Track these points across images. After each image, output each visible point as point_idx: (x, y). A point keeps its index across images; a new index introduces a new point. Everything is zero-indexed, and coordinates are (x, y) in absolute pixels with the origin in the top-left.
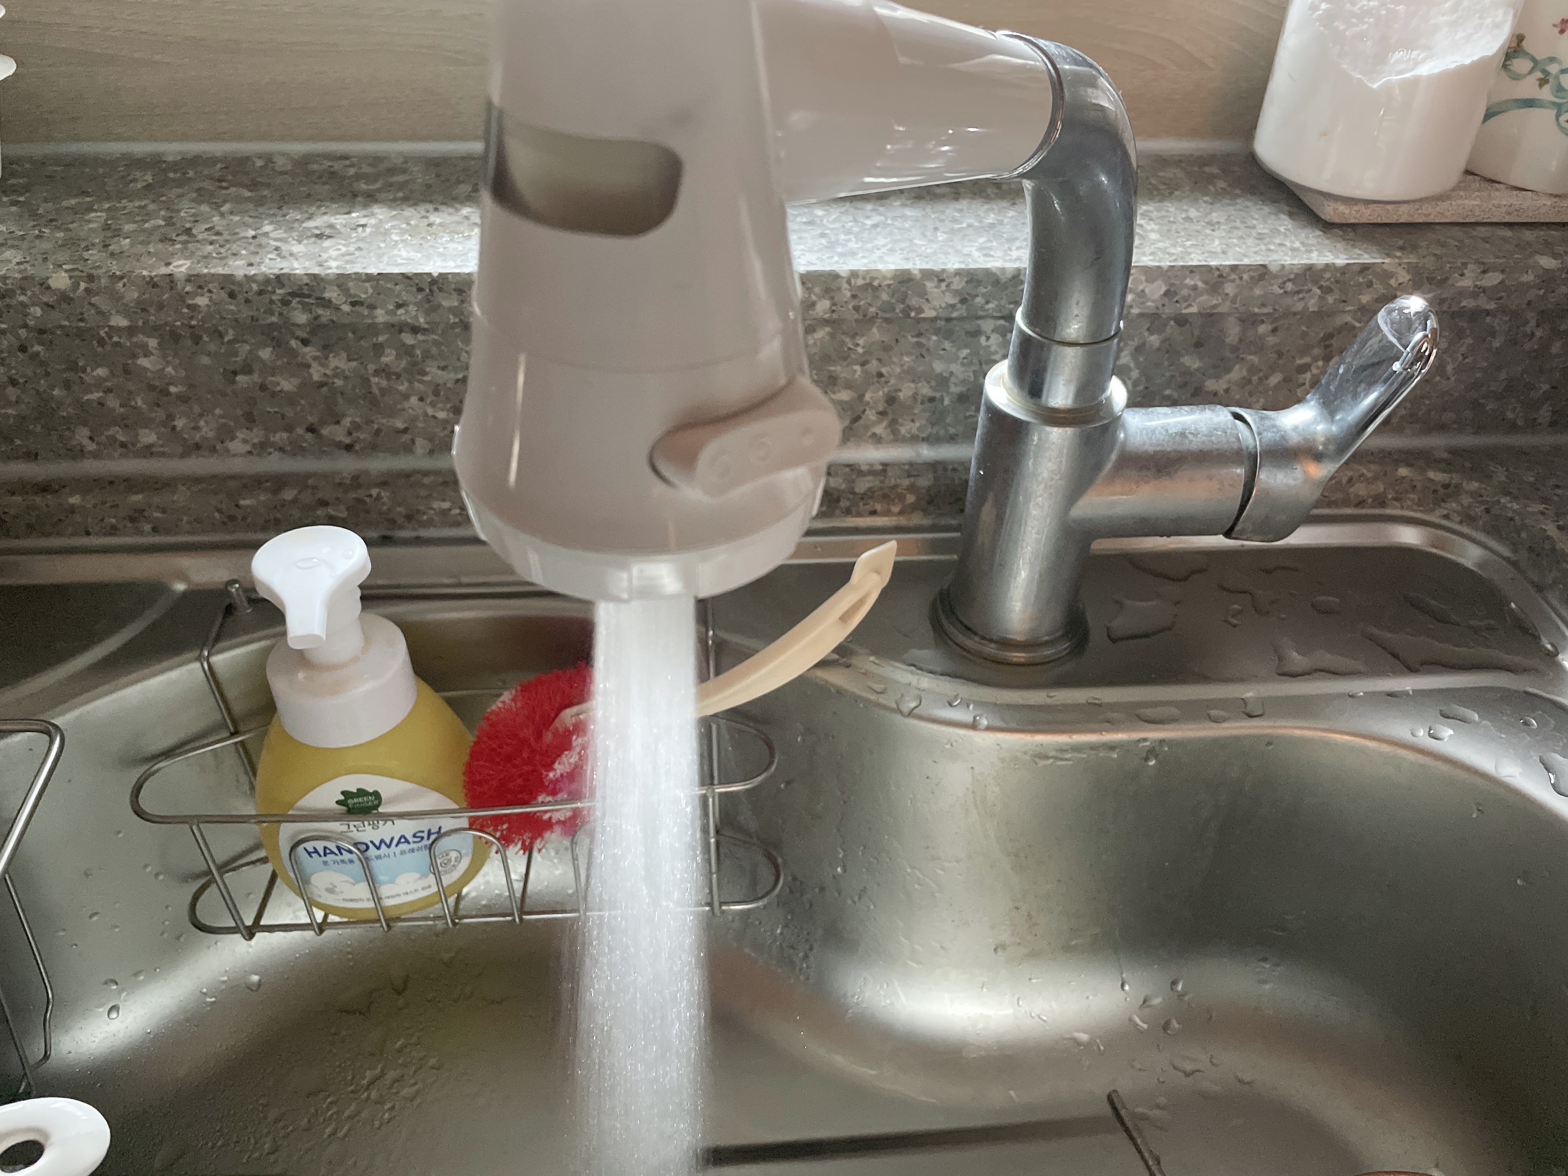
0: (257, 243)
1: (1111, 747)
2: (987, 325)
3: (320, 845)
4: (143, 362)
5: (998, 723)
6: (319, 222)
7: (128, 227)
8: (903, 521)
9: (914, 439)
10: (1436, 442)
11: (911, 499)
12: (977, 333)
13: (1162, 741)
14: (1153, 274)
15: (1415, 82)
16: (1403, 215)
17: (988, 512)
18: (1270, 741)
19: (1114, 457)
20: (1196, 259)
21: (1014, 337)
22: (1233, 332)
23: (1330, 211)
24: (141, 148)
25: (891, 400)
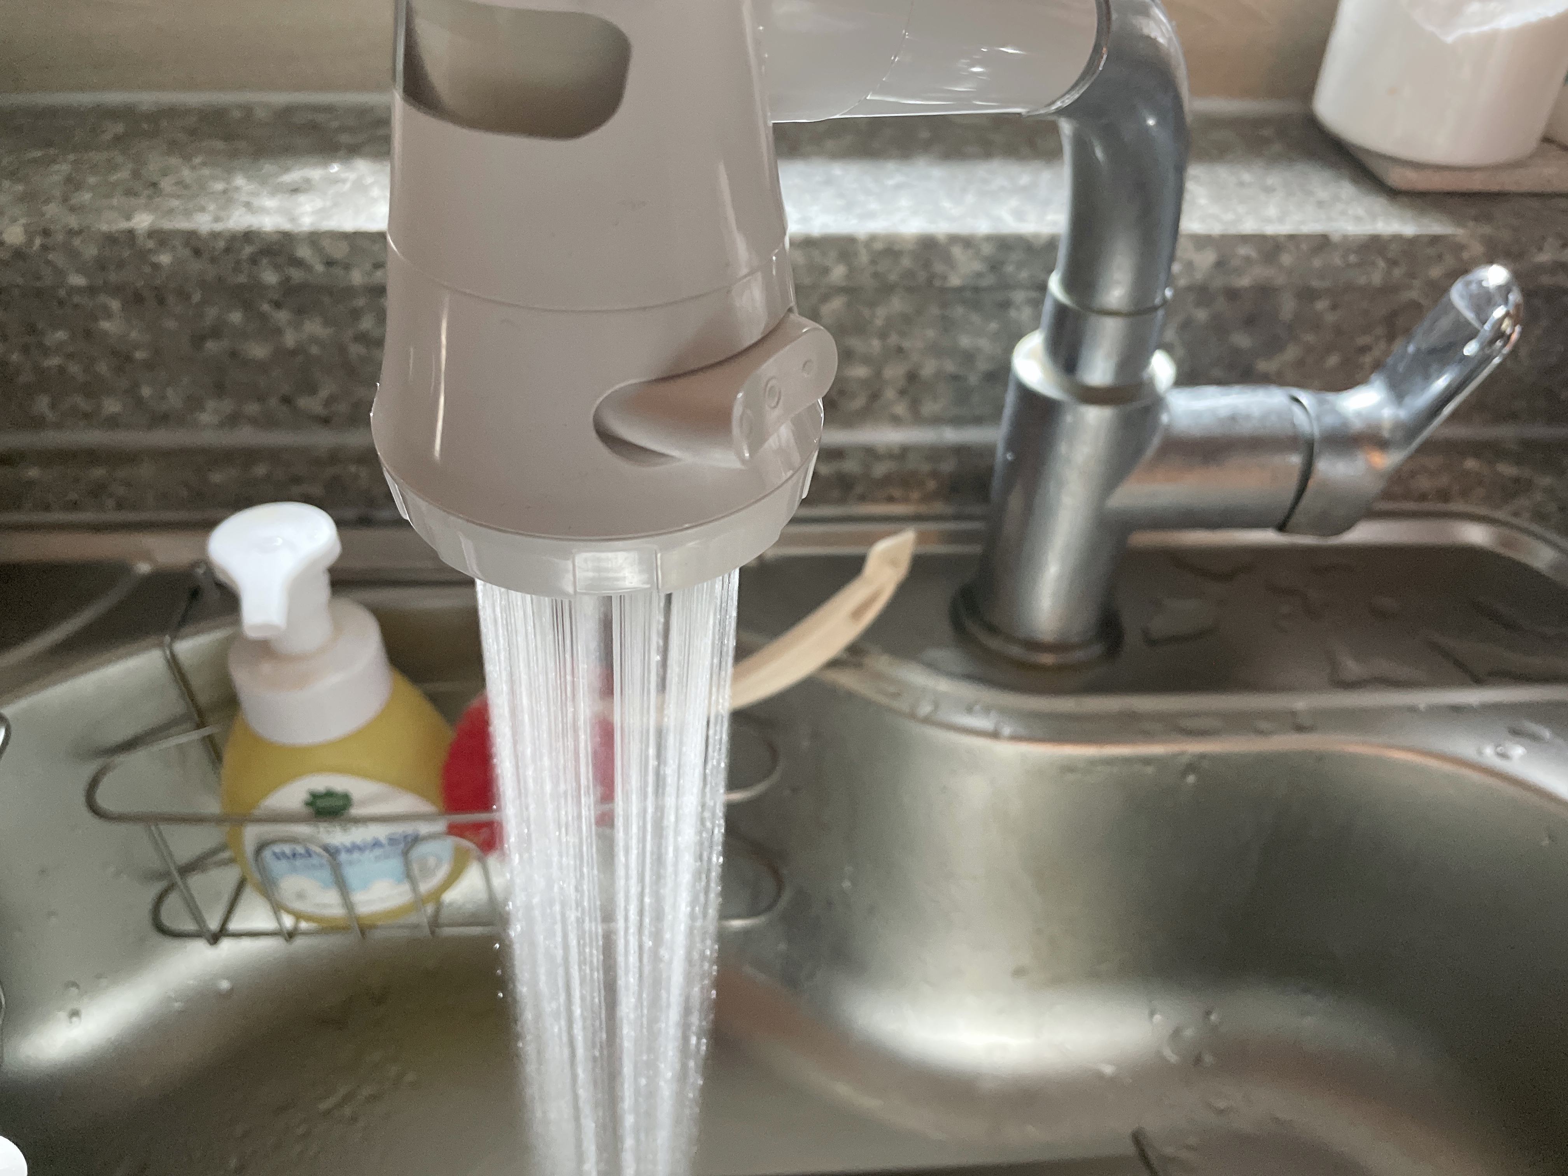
0: (227, 198)
1: (1147, 761)
2: (1019, 296)
3: (287, 849)
4: (105, 325)
5: (1022, 731)
6: (294, 176)
7: (92, 180)
8: (923, 509)
9: (936, 421)
10: (1506, 432)
11: (932, 485)
12: (1005, 305)
13: (1203, 756)
14: (1202, 241)
15: (1492, 38)
16: (1476, 183)
17: (1015, 502)
18: (1320, 758)
19: (1156, 441)
20: (1249, 227)
21: (1048, 308)
22: (1288, 307)
23: (1396, 177)
24: (114, 98)
25: (912, 377)
